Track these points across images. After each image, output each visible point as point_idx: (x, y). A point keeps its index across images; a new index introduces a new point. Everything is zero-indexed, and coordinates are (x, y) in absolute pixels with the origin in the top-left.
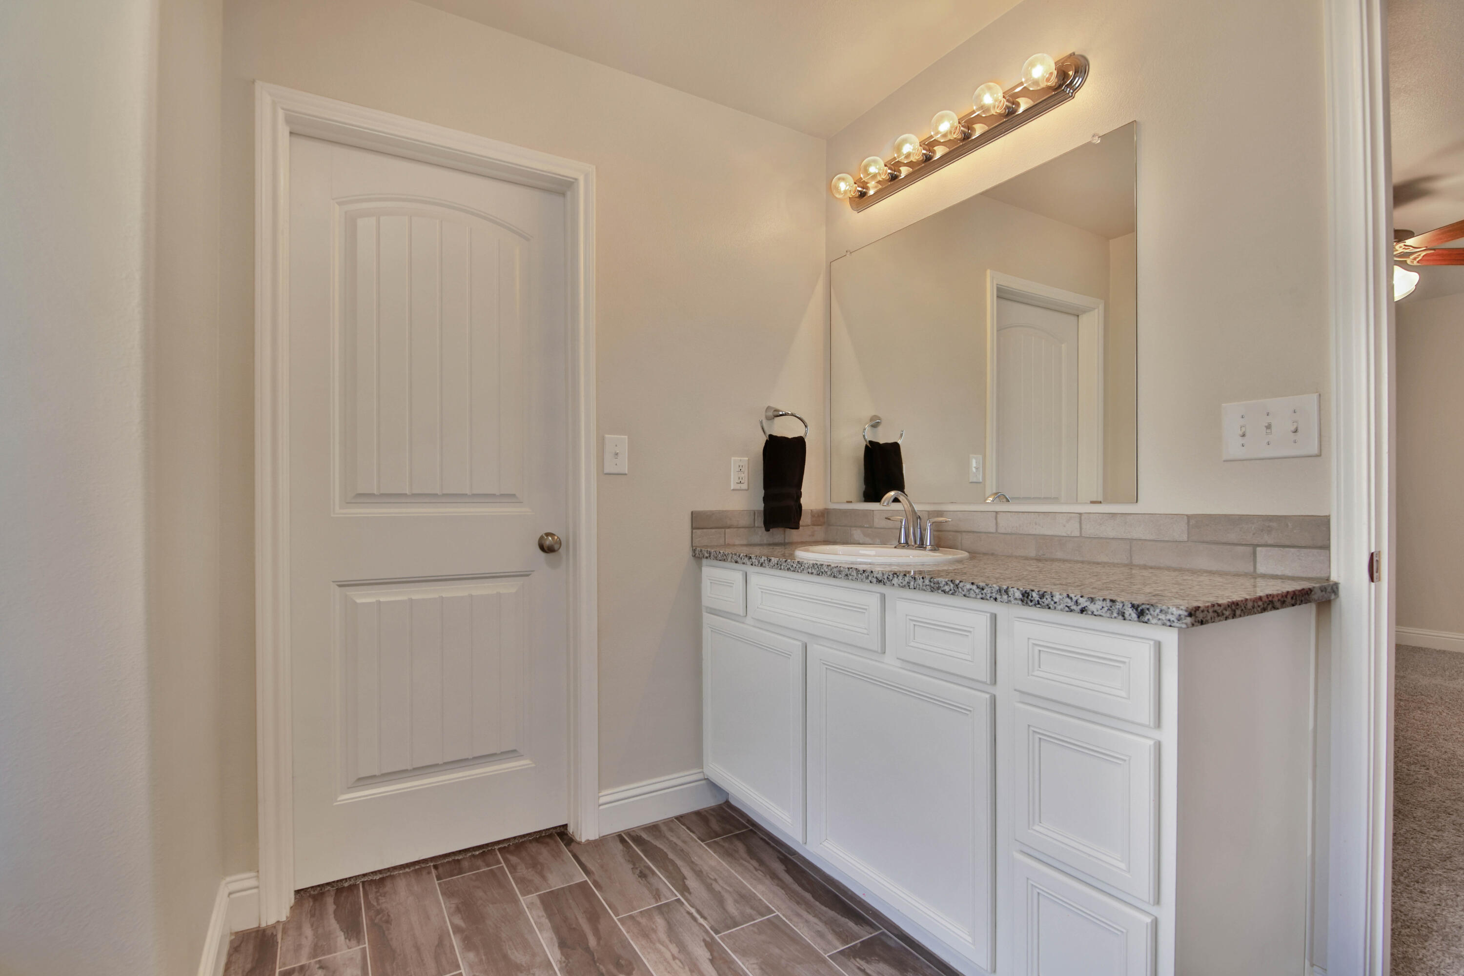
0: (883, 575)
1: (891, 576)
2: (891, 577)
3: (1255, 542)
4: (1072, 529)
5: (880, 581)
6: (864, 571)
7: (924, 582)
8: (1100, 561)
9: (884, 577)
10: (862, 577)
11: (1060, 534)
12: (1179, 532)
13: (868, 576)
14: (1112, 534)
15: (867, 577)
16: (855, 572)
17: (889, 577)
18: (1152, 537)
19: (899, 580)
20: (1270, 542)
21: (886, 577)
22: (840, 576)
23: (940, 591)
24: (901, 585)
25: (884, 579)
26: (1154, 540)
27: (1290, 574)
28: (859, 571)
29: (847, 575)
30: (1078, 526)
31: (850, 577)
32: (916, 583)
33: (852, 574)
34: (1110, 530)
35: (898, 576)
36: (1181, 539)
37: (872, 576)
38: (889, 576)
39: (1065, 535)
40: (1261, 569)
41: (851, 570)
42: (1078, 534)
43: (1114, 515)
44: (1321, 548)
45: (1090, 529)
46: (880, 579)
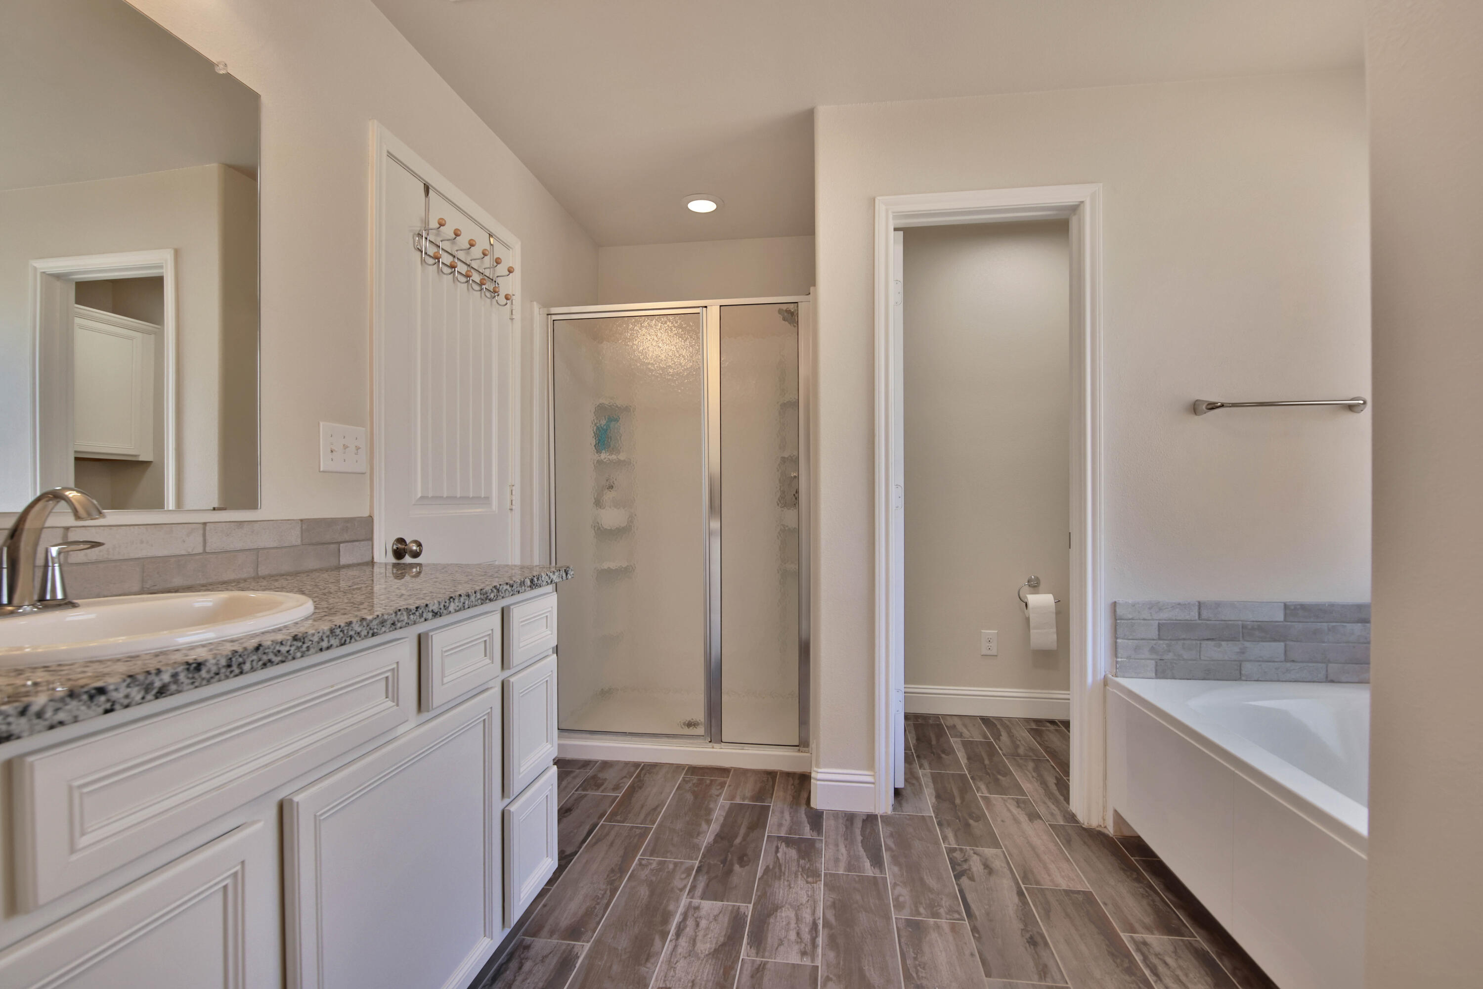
0: (439, 605)
1: (448, 602)
2: (447, 604)
3: (339, 540)
4: (194, 544)
5: (436, 614)
6: (417, 608)
7: (476, 597)
8: (226, 579)
9: (440, 607)
10: (415, 617)
11: (178, 552)
12: (294, 537)
13: (423, 612)
14: (239, 545)
15: (421, 616)
16: (405, 613)
17: (446, 604)
18: (275, 545)
19: (455, 604)
20: (347, 539)
21: (442, 606)
22: (384, 629)
23: (487, 601)
24: (457, 609)
25: (440, 609)
26: (277, 548)
27: (355, 561)
28: (411, 610)
29: (393, 624)
30: (200, 539)
31: (399, 625)
32: (470, 600)
33: (402, 619)
34: (237, 542)
35: (454, 599)
36: (297, 544)
37: (427, 611)
38: (446, 602)
39: (183, 552)
40: (344, 561)
41: (399, 613)
42: (200, 550)
43: (240, 524)
44: (368, 540)
45: (215, 542)
46: (436, 611)
